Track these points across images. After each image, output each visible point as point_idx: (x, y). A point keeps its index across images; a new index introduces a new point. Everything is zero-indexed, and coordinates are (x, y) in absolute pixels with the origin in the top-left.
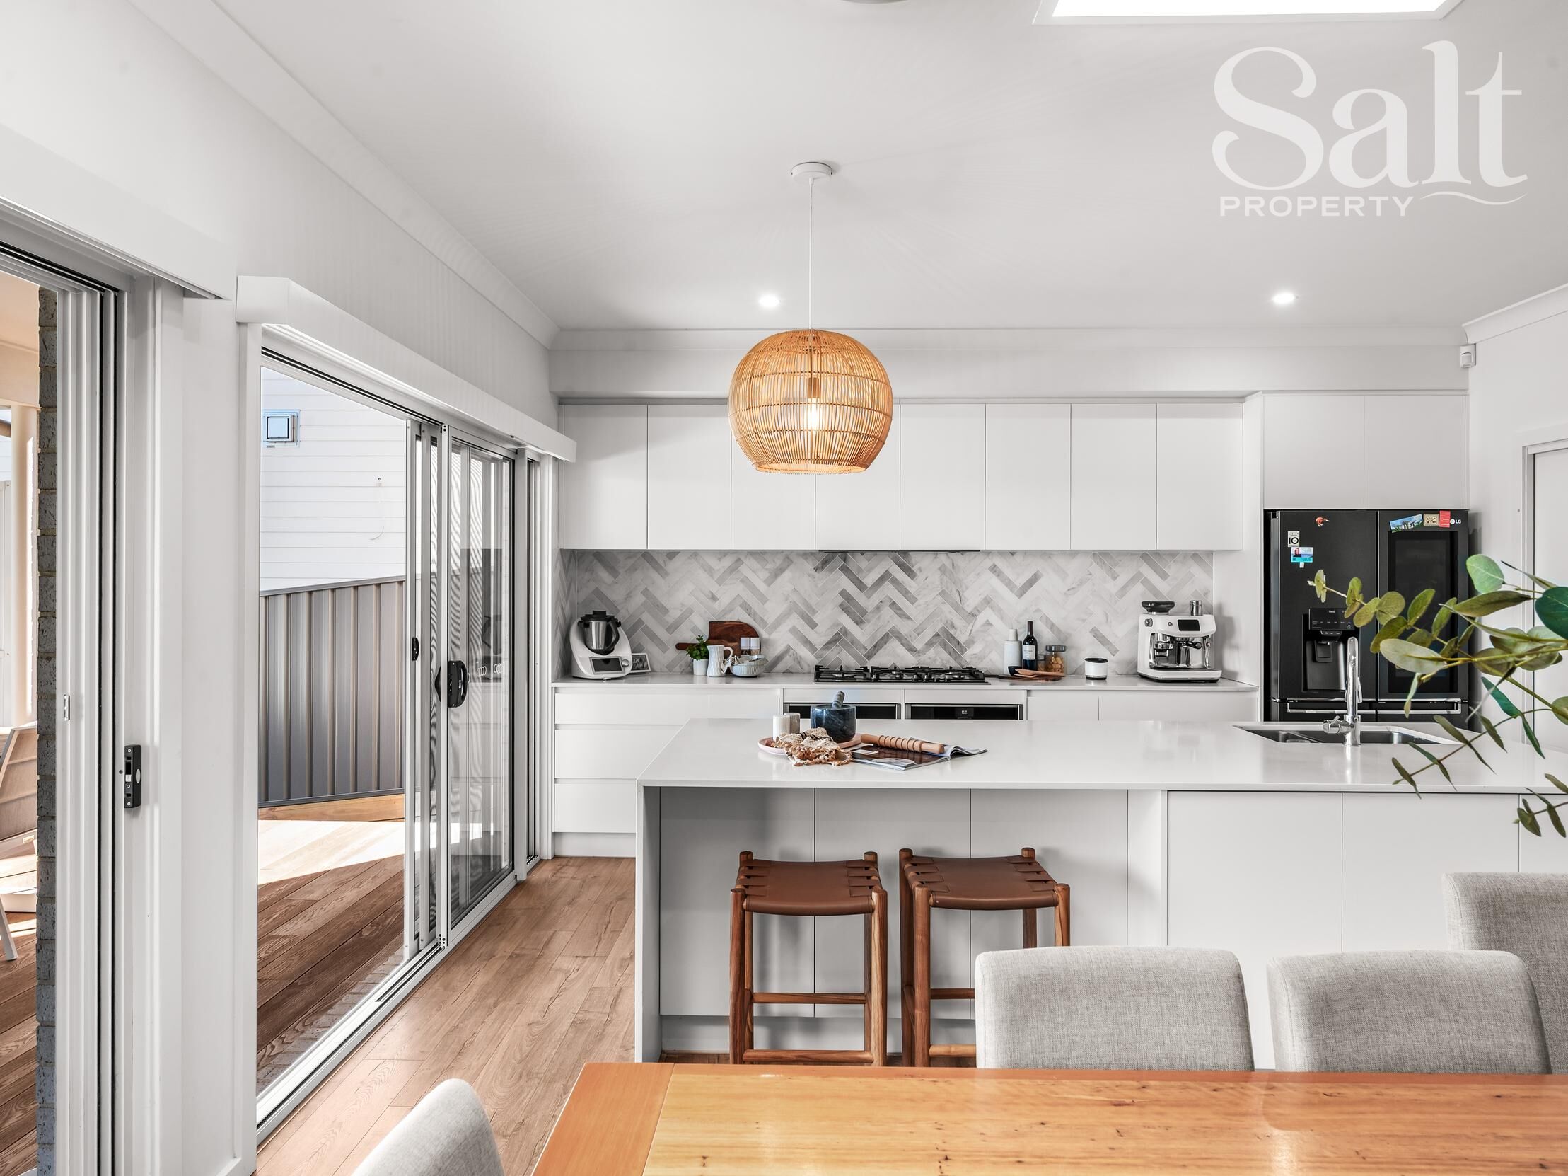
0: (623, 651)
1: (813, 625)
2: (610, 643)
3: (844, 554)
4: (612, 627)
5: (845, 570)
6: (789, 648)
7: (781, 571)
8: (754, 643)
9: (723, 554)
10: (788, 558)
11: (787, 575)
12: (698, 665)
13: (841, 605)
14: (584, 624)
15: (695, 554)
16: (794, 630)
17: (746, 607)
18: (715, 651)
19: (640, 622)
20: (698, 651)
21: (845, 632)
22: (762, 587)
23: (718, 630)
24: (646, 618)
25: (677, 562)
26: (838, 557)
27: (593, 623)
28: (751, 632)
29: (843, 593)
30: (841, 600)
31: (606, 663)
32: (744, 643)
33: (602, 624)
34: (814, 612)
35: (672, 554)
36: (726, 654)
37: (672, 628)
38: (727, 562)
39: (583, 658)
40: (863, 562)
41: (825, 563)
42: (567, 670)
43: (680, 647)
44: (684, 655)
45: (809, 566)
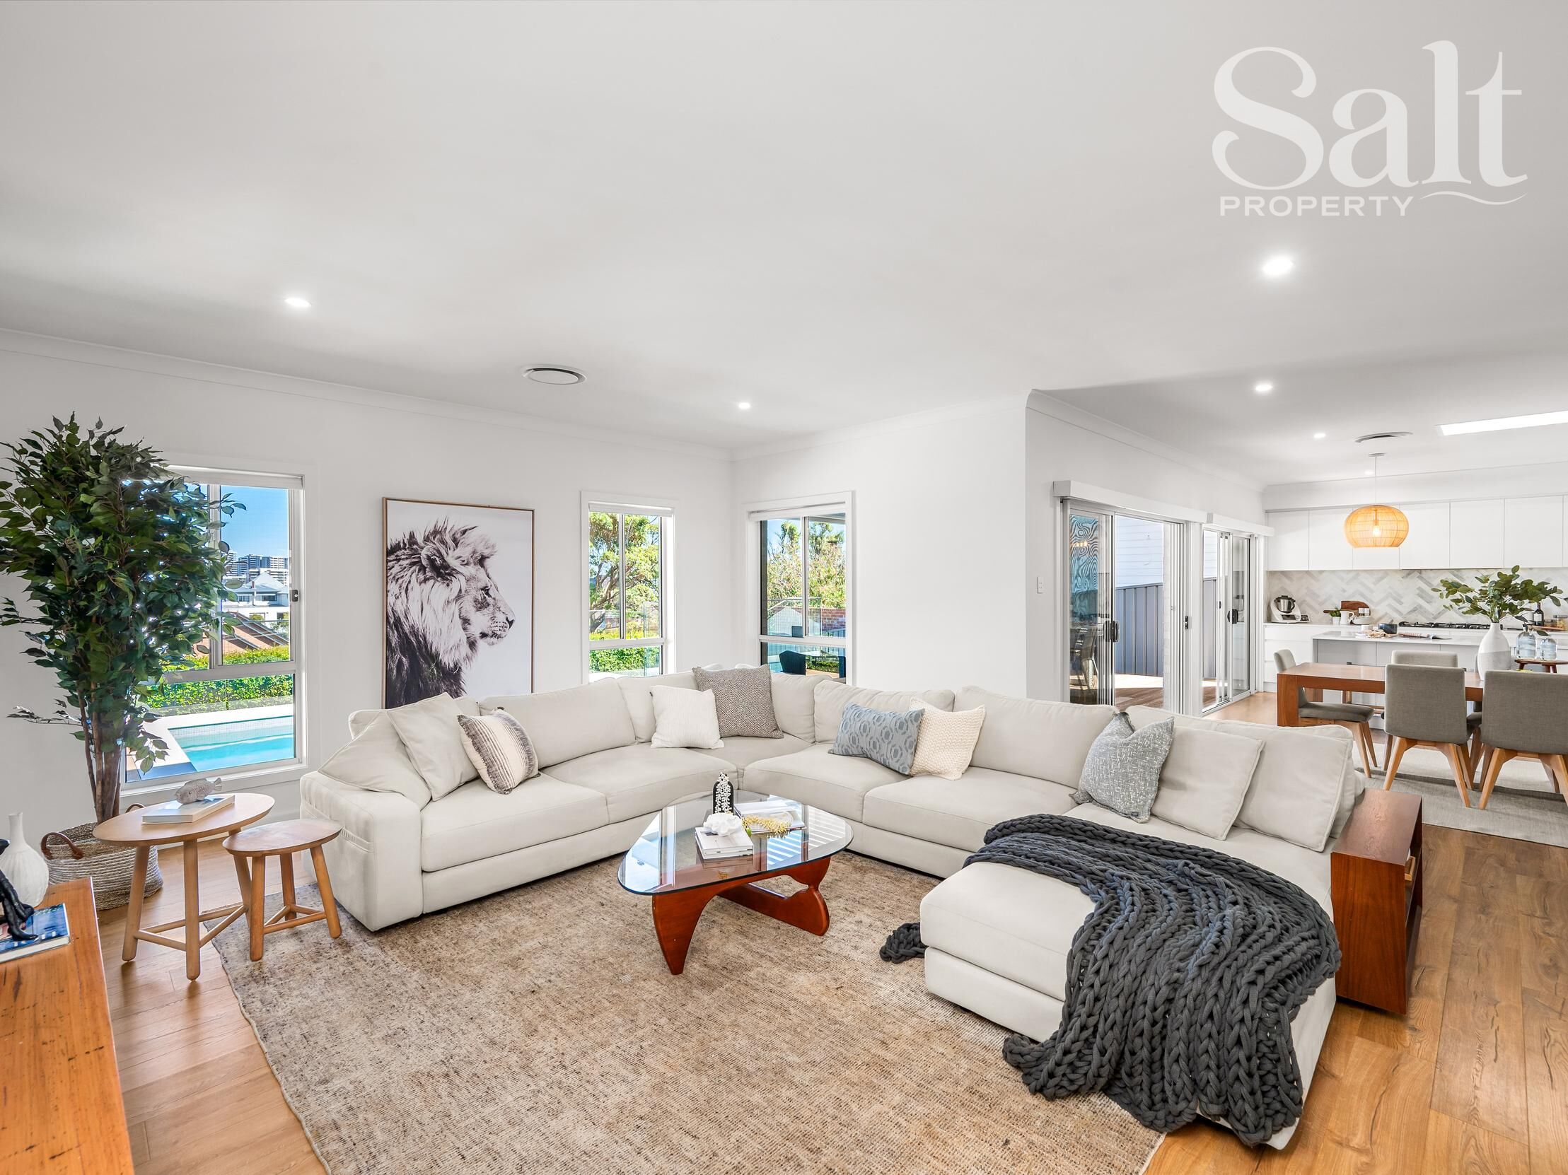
0: (1296, 612)
1: (1401, 603)
2: (1290, 609)
3: (1420, 571)
4: (1291, 602)
5: (1421, 578)
6: (1386, 614)
7: (1382, 578)
8: (1366, 611)
9: (1349, 571)
10: (1386, 573)
11: (1385, 580)
12: (1336, 619)
13: (1418, 594)
14: (1278, 600)
15: (1333, 572)
16: (1389, 605)
17: (1362, 595)
18: (1344, 614)
19: (1304, 601)
20: (1336, 614)
21: (1421, 607)
22: (1372, 586)
23: (1347, 604)
24: (1308, 599)
25: (1324, 574)
26: (1416, 572)
27: (1282, 600)
28: (1365, 606)
29: (1419, 588)
30: (1418, 591)
31: (1288, 616)
32: (1361, 610)
33: (1286, 601)
34: (1402, 597)
35: (1321, 572)
36: (1351, 615)
37: (1321, 604)
38: (1351, 575)
39: (1277, 614)
40: (1432, 574)
41: (1409, 574)
42: (1269, 619)
43: (1325, 612)
44: (1328, 615)
45: (1399, 576)
